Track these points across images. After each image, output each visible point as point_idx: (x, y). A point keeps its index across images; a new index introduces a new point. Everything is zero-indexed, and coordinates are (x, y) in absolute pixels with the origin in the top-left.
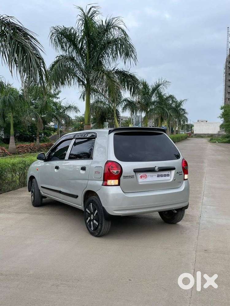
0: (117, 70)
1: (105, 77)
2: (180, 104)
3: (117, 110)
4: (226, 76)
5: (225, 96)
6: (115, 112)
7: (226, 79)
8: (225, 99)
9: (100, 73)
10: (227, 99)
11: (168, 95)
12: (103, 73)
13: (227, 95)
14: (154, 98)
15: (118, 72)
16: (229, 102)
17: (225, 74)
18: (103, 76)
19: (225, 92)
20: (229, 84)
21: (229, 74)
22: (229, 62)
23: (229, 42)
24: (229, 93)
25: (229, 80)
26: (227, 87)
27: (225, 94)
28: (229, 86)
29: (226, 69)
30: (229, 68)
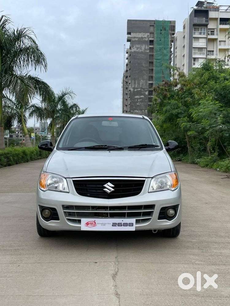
0: (29, 76)
1: (19, 81)
3: (24, 116)
4: (123, 90)
5: (123, 109)
6: (23, 117)
7: (123, 93)
8: (123, 112)
9: (14, 78)
10: (125, 112)
11: (72, 104)
13: (125, 107)
14: (59, 107)
15: (30, 78)
17: (122, 88)
18: (17, 80)
19: (123, 105)
20: (126, 97)
21: (127, 88)
22: (127, 77)
23: (126, 58)
24: (127, 105)
25: (127, 94)
26: (125, 100)
27: (123, 107)
28: (127, 100)
29: (123, 83)
30: (127, 82)
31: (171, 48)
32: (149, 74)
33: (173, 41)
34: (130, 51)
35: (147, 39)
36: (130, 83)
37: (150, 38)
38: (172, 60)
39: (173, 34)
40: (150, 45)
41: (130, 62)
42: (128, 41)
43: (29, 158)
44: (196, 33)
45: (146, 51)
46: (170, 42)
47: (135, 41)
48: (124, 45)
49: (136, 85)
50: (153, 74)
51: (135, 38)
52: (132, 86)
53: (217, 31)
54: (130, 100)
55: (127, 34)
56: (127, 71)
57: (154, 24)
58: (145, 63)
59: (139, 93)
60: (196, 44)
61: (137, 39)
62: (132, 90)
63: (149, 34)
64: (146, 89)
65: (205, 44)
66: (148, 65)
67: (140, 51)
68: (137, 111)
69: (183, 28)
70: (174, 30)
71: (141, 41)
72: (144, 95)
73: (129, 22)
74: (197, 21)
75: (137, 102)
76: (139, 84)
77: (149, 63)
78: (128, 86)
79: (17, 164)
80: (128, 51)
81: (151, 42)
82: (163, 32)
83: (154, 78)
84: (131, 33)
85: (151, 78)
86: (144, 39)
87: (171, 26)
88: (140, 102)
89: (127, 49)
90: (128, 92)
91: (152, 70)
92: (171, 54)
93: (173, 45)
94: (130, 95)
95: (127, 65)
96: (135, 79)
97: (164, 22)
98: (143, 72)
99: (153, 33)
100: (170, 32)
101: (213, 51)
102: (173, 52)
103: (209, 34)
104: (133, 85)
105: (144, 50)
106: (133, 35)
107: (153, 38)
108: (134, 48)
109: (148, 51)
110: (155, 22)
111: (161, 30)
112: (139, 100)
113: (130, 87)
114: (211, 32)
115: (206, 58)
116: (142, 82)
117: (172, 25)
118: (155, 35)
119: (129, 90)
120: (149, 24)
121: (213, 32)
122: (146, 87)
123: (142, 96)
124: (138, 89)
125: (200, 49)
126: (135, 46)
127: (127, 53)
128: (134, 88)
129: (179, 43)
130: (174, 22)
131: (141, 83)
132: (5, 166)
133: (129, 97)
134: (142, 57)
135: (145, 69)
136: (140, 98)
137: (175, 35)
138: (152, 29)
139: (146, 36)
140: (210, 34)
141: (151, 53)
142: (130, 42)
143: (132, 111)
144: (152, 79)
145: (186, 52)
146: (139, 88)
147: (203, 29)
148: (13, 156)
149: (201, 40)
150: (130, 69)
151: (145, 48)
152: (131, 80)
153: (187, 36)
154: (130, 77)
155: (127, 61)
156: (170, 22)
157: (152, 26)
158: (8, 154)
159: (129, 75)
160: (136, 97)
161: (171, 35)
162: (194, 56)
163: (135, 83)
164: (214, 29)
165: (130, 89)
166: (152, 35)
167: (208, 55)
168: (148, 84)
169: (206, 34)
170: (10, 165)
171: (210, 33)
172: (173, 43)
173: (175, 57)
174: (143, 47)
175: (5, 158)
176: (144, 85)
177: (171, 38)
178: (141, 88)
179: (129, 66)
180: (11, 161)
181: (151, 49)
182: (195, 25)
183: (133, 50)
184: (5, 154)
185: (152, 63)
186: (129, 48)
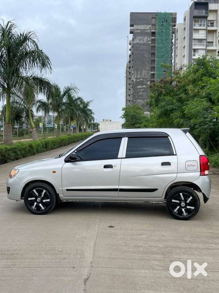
0: (34, 76)
1: (24, 83)
2: (87, 104)
3: (31, 111)
4: (126, 80)
5: (126, 98)
7: (127, 83)
8: (127, 101)
9: (20, 79)
10: (128, 101)
11: (77, 97)
12: (23, 79)
13: (128, 97)
14: (65, 100)
15: (35, 79)
16: (129, 103)
17: (126, 78)
18: (22, 82)
19: (126, 94)
20: (129, 87)
21: (130, 78)
22: (130, 68)
23: (129, 49)
24: (130, 95)
25: (130, 84)
26: (128, 90)
27: (126, 96)
28: (130, 89)
29: (127, 73)
30: (130, 73)
31: (172, 39)
32: (151, 64)
33: (174, 32)
34: (133, 42)
35: (149, 31)
36: (132, 74)
37: (152, 29)
38: (173, 51)
39: (175, 26)
40: (152, 36)
41: (133, 54)
42: (131, 33)
43: (35, 151)
44: (196, 25)
45: (148, 43)
46: (171, 33)
47: (138, 33)
48: (128, 37)
49: (139, 76)
50: (154, 64)
51: (137, 30)
52: (134, 76)
53: (217, 23)
54: (133, 90)
55: (130, 26)
56: (130, 62)
57: (155, 16)
58: (147, 55)
59: (141, 83)
60: (196, 36)
61: (139, 31)
62: (135, 80)
63: (151, 26)
64: (148, 79)
65: (205, 35)
66: (150, 56)
67: (143, 42)
68: (140, 101)
69: (183, 19)
70: (175, 22)
71: (143, 33)
72: (146, 85)
73: (132, 14)
74: (197, 13)
75: (140, 92)
76: (141, 74)
77: (151, 54)
78: (131, 76)
79: (24, 157)
80: (131, 43)
81: (153, 34)
82: (165, 24)
83: (156, 69)
84: (134, 26)
85: (153, 68)
86: (146, 31)
87: (173, 18)
88: (142, 91)
89: (130, 40)
90: (131, 82)
91: (154, 60)
92: (172, 45)
93: (174, 36)
94: (132, 85)
95: (130, 56)
96: (137, 70)
97: (166, 14)
98: (146, 62)
99: (155, 25)
100: (171, 23)
101: (212, 42)
102: (174, 43)
103: (208, 26)
104: (136, 76)
105: (146, 42)
106: (135, 27)
107: (155, 29)
108: (136, 40)
109: (150, 43)
110: (156, 14)
111: (163, 22)
112: (141, 90)
113: (133, 77)
114: (211, 23)
115: (206, 49)
116: (144, 72)
117: (174, 16)
118: (157, 27)
119: (132, 81)
120: (151, 16)
121: (213, 23)
122: (148, 77)
123: (144, 86)
124: (140, 80)
125: (200, 40)
126: (137, 38)
127: (130, 44)
128: (137, 79)
129: (180, 34)
130: (175, 14)
131: (143, 74)
132: (13, 160)
133: (132, 87)
134: (144, 49)
135: (147, 59)
136: (142, 88)
137: (176, 27)
138: (154, 21)
139: (148, 28)
140: (210, 26)
141: (153, 45)
142: (132, 34)
143: (134, 101)
144: (154, 70)
145: (186, 43)
146: (141, 78)
147: (203, 21)
148: (20, 150)
149: (201, 32)
150: (133, 61)
151: (147, 40)
152: (134, 70)
153: (187, 28)
154: (133, 67)
155: (130, 52)
156: (172, 14)
157: (154, 18)
158: (16, 148)
159: (132, 66)
160: (139, 87)
161: (172, 27)
162: (194, 47)
163: (137, 74)
164: (213, 21)
165: (132, 79)
166: (154, 27)
167: (208, 46)
168: (150, 75)
169: (206, 26)
170: (17, 159)
171: (209, 24)
172: (174, 35)
173: (176, 48)
174: (145, 39)
175: (13, 152)
176: (146, 75)
177: (172, 30)
178: (144, 78)
179: (132, 57)
180: (18, 155)
181: (153, 41)
182: (195, 17)
183: (135, 42)
184: (13, 149)
185: (153, 54)
186: (132, 40)
